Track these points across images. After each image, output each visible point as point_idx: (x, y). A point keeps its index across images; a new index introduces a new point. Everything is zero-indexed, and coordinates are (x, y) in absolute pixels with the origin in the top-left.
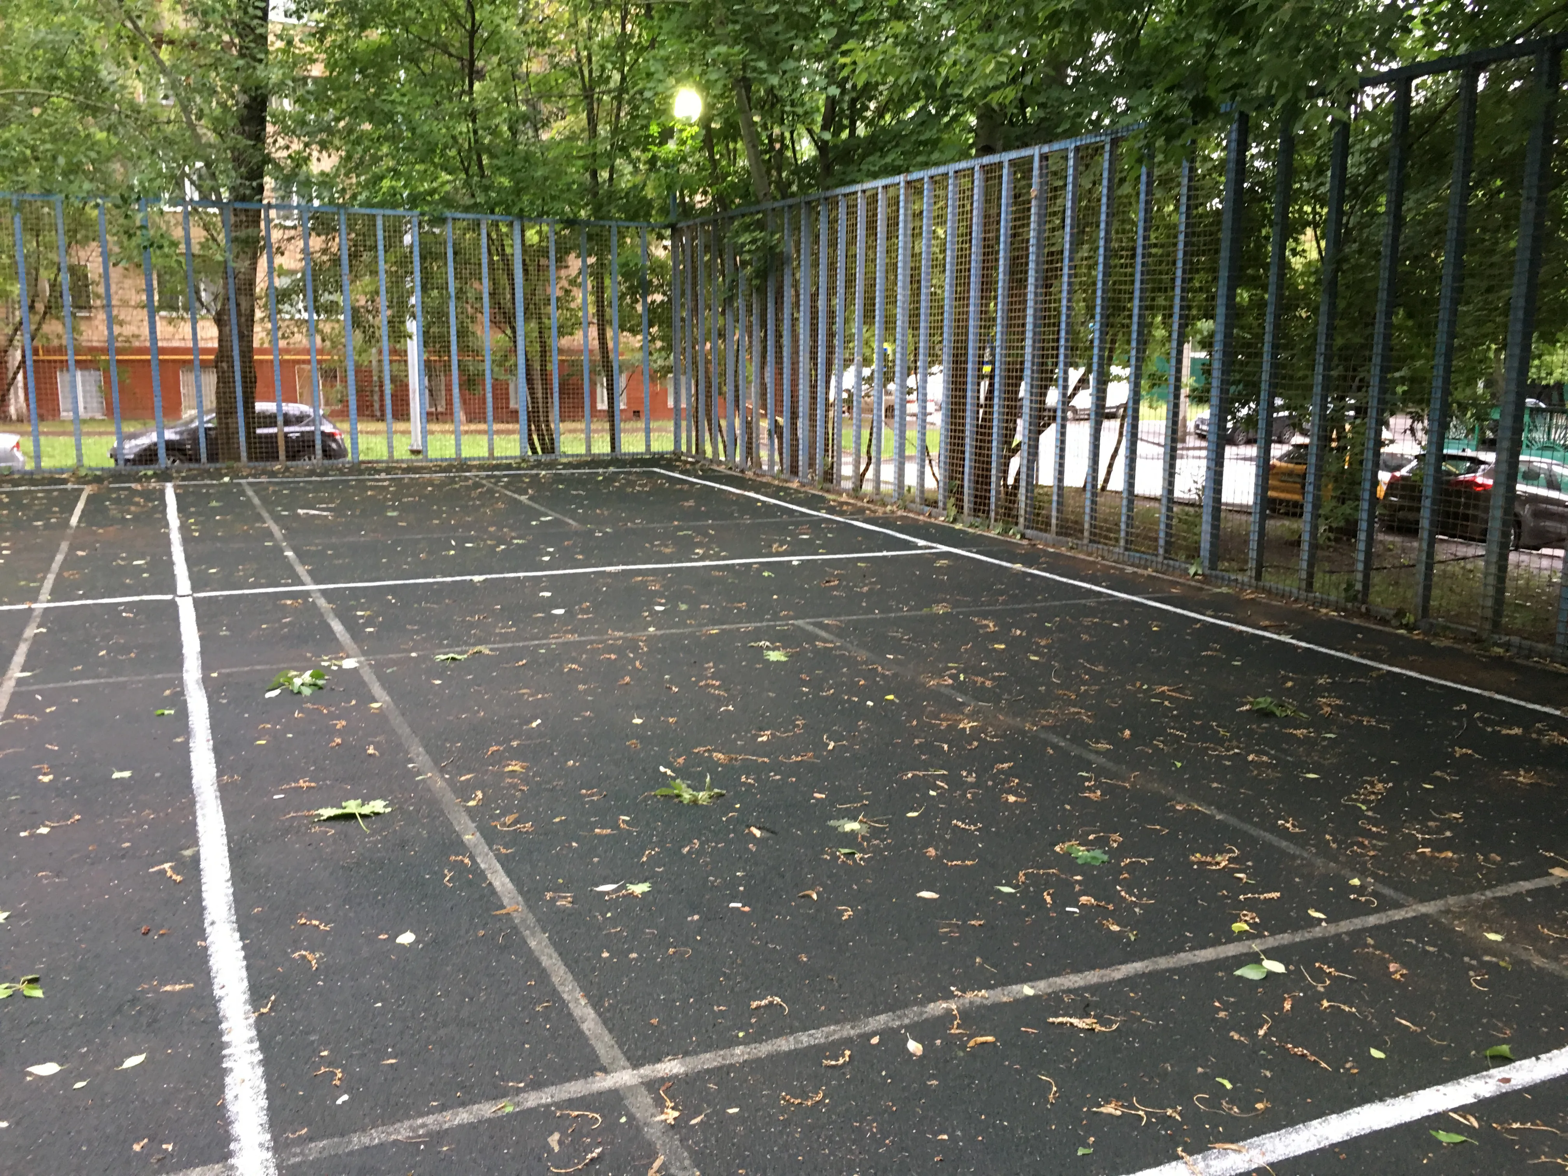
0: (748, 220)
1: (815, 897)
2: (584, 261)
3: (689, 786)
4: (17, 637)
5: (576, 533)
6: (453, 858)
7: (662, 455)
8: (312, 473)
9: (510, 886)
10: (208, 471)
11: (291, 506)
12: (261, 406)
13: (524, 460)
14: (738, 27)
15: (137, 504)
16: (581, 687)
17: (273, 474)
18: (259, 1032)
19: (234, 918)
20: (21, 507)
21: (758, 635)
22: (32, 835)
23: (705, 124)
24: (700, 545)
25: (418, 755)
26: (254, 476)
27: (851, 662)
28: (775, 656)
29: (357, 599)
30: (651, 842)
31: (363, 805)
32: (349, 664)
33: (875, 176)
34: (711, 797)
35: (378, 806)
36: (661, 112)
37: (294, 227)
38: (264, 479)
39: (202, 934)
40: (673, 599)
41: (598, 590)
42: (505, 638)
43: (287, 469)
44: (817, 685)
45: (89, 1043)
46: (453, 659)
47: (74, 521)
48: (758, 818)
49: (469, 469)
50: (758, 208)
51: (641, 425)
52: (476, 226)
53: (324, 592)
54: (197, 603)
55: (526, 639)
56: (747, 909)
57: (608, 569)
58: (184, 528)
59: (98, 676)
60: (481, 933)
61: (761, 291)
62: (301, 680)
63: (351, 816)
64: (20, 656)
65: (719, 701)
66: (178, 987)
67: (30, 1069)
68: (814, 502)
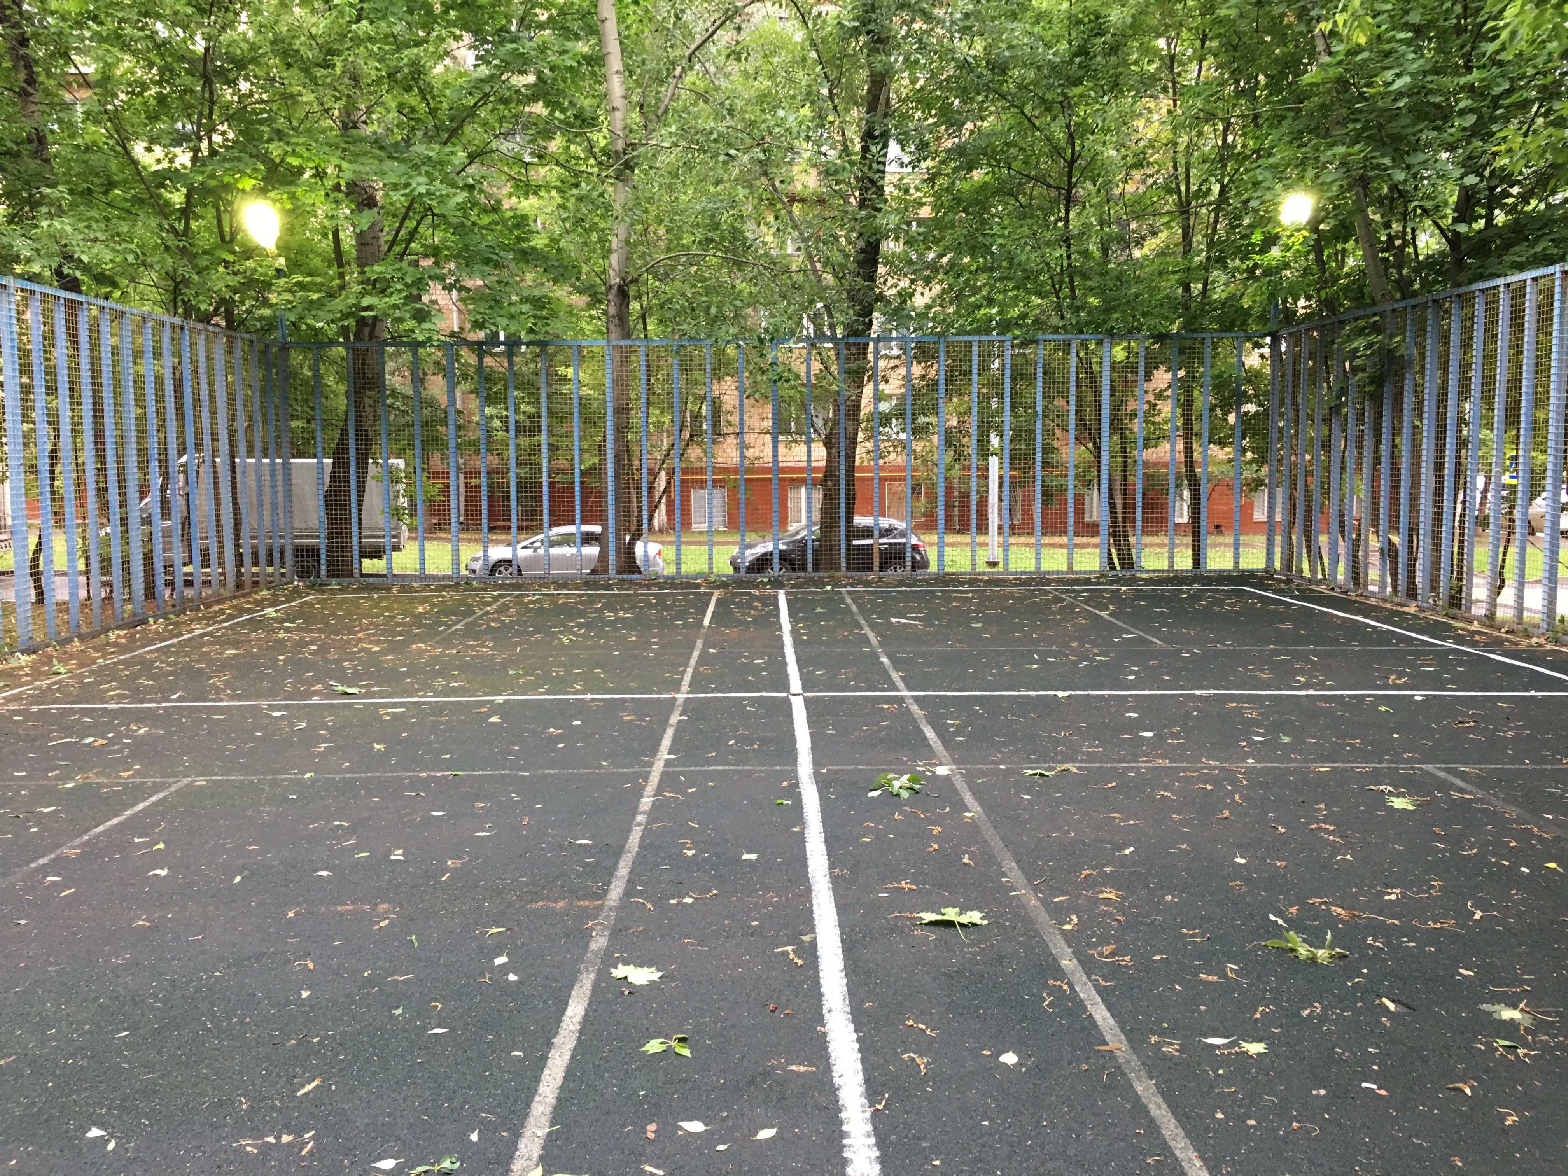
0: (1361, 323)
1: (1468, 1091)
2: (1174, 375)
3: (1304, 941)
4: (665, 723)
5: (1162, 653)
6: (1051, 982)
7: (1252, 573)
8: (901, 583)
9: (1111, 1021)
10: (812, 579)
11: (885, 614)
12: (859, 520)
13: (1103, 576)
14: (1359, 126)
15: (756, 608)
16: (1175, 817)
17: (868, 584)
18: (875, 1128)
19: (848, 1009)
20: (667, 608)
21: (1377, 777)
22: (679, 904)
23: (1314, 225)
24: (1301, 671)
25: (1011, 870)
26: (852, 585)
27: (1495, 817)
28: (1399, 803)
29: (946, 707)
30: (1264, 998)
31: (961, 914)
32: (942, 771)
33: (1521, 267)
34: (1332, 956)
35: (974, 916)
36: (1266, 219)
37: (899, 357)
38: (860, 588)
39: (821, 1021)
40: (1274, 728)
41: (1188, 714)
42: (1091, 757)
43: (880, 579)
44: (1456, 842)
45: (729, 1109)
46: (1041, 775)
47: (707, 621)
48: (1390, 988)
49: (1048, 582)
50: (1377, 309)
51: (1229, 539)
52: (1066, 346)
53: (916, 699)
54: (808, 702)
55: (1114, 761)
56: (1383, 1092)
57: (1198, 692)
58: (794, 632)
59: (728, 764)
60: (1085, 1067)
61: (1377, 399)
62: (900, 782)
63: (950, 924)
64: (666, 742)
65: (1336, 849)
66: (802, 1069)
67: (682, 1124)
68: (1435, 629)
